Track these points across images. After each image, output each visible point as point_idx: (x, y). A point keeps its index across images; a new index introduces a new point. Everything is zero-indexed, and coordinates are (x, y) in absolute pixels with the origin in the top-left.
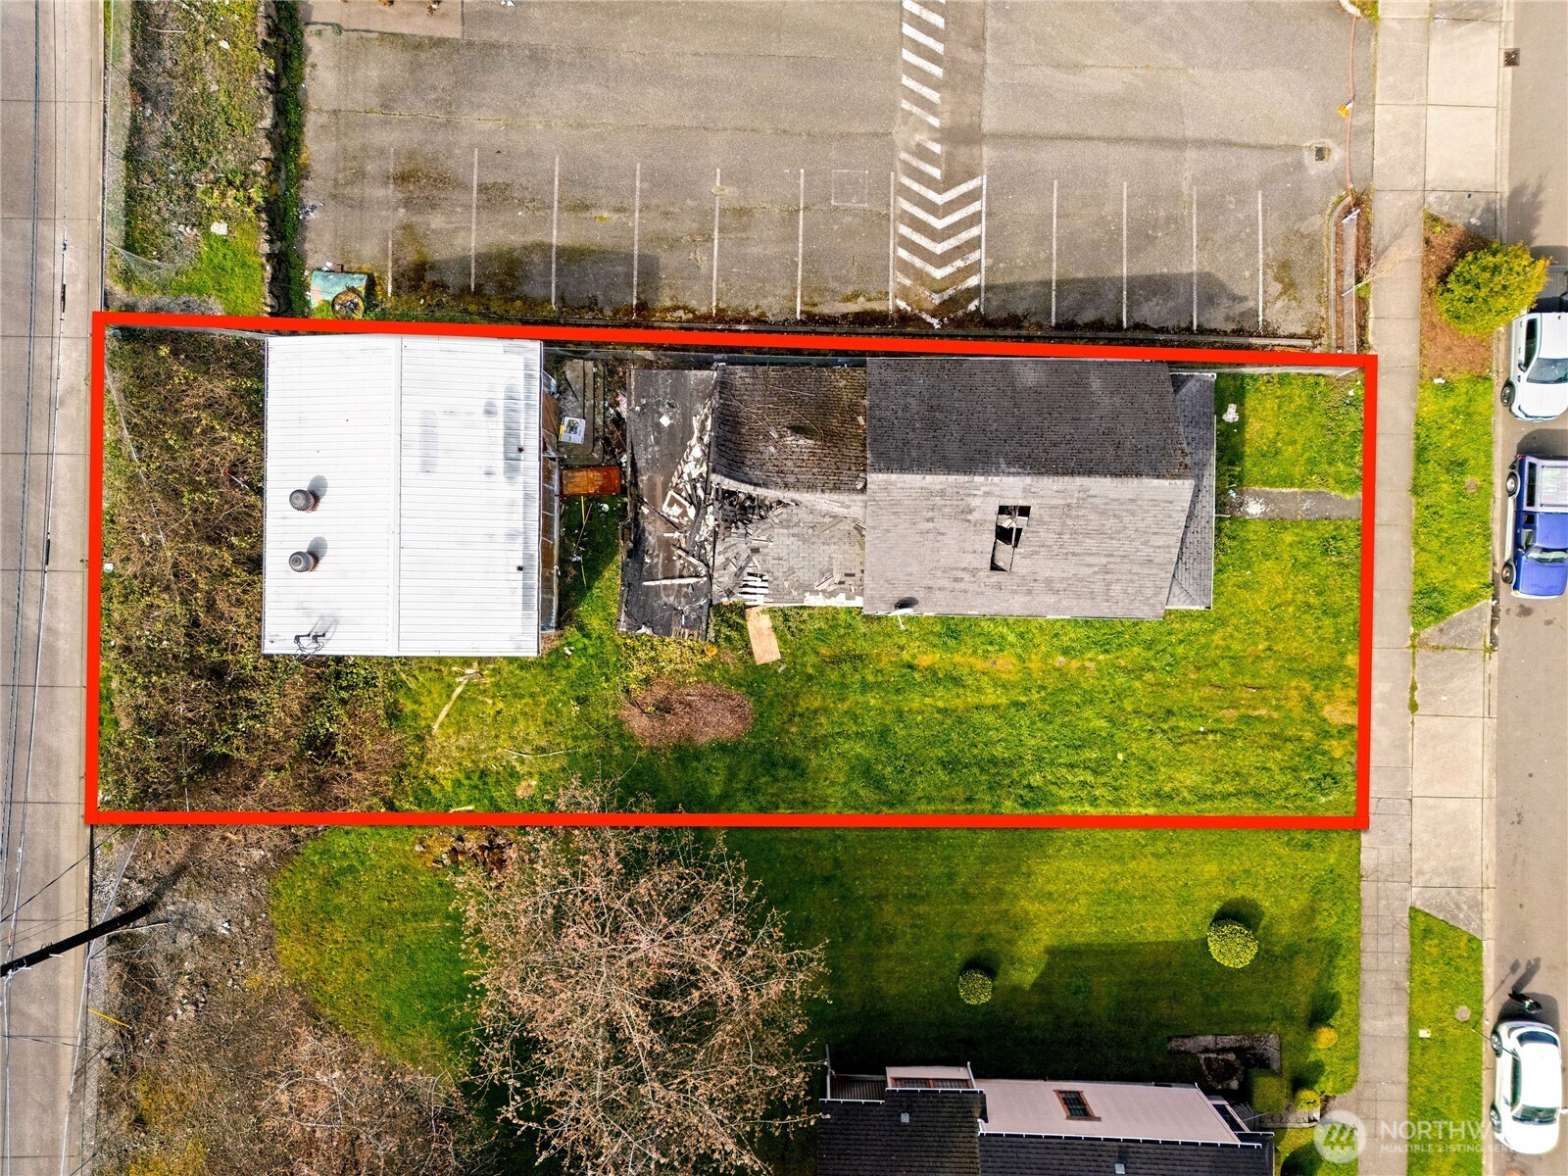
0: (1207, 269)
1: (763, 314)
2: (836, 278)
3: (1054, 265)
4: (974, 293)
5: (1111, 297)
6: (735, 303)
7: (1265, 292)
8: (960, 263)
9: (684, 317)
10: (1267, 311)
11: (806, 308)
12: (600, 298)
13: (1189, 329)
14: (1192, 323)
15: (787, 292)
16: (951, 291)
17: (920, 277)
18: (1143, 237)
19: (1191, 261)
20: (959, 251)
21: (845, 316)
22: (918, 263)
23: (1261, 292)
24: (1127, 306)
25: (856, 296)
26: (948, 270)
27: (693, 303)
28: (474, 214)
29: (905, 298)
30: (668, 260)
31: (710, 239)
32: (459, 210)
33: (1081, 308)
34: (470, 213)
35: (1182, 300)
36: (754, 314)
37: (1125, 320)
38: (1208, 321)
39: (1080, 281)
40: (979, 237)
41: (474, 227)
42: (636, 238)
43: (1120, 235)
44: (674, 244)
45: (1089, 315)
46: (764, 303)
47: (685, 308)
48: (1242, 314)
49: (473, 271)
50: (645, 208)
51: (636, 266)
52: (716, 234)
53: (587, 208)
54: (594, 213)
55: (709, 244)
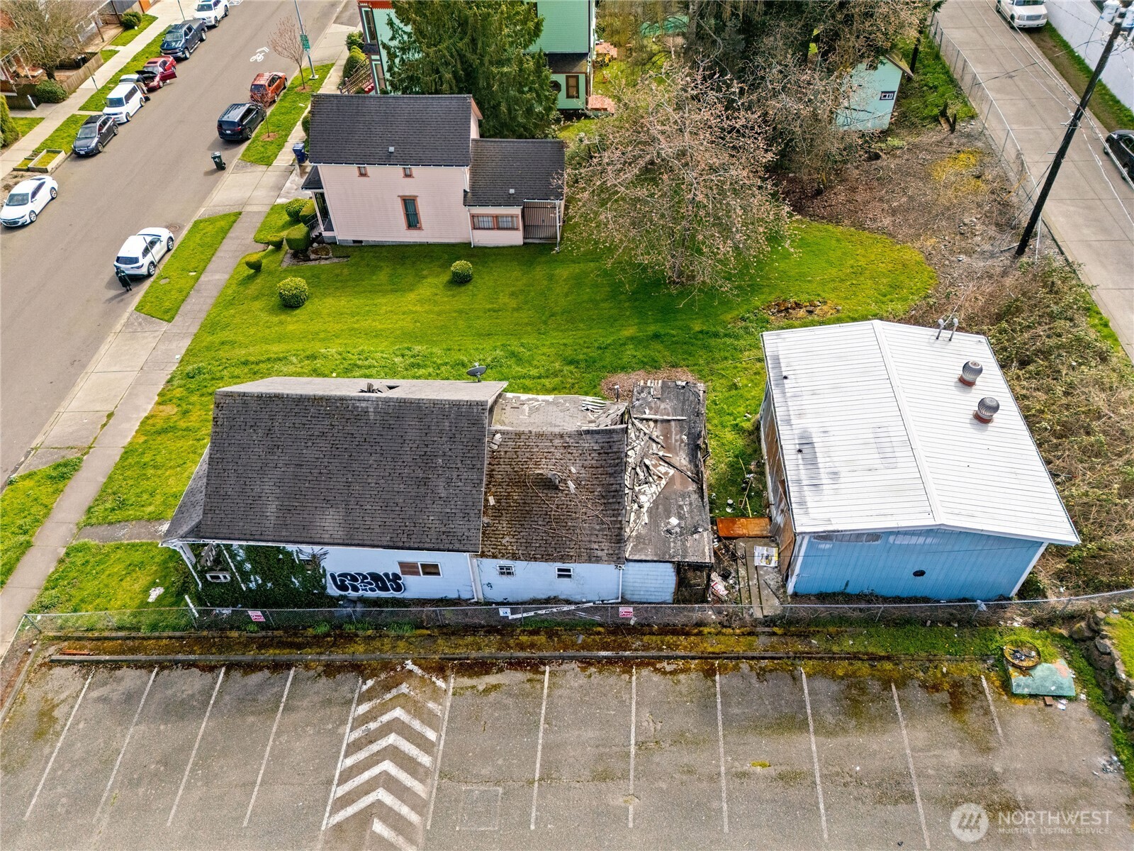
0: (119, 729)
1: (583, 669)
2: (506, 707)
3: (274, 730)
4: (363, 698)
5: (227, 698)
6: (613, 680)
7: (72, 707)
8: (373, 726)
9: (665, 664)
10: (79, 688)
11: (538, 677)
12: (754, 681)
13: (162, 668)
14: (157, 674)
15: (558, 692)
16: (388, 696)
17: (417, 710)
18: (171, 764)
19: (132, 737)
20: (370, 739)
21: (501, 670)
22: (417, 725)
23: (77, 706)
24: (214, 689)
25: (487, 691)
26: (386, 718)
27: (656, 678)
28: (912, 767)
29: (436, 690)
30: (686, 721)
31: (640, 745)
32: (931, 772)
33: (261, 687)
34: (917, 768)
35: (158, 696)
36: (593, 670)
37: (222, 675)
38: (140, 677)
39: (253, 713)
40: (346, 756)
41: (908, 751)
42: (721, 743)
43: (195, 764)
44: (679, 739)
45: (256, 678)
46: (583, 680)
47: (665, 673)
48: (105, 684)
49: (897, 703)
50: (714, 778)
51: (719, 714)
52: (633, 749)
53: (781, 777)
54: (772, 771)
55: (641, 739)
